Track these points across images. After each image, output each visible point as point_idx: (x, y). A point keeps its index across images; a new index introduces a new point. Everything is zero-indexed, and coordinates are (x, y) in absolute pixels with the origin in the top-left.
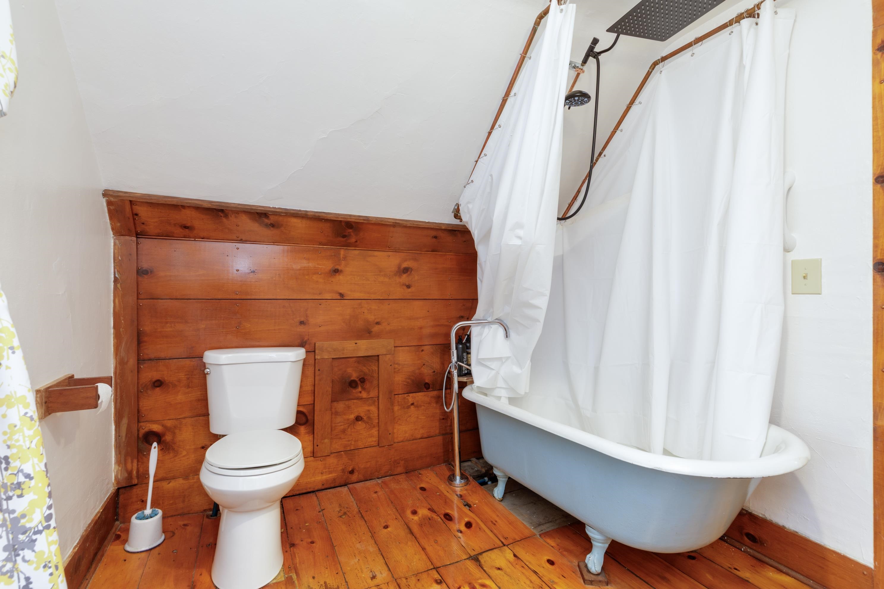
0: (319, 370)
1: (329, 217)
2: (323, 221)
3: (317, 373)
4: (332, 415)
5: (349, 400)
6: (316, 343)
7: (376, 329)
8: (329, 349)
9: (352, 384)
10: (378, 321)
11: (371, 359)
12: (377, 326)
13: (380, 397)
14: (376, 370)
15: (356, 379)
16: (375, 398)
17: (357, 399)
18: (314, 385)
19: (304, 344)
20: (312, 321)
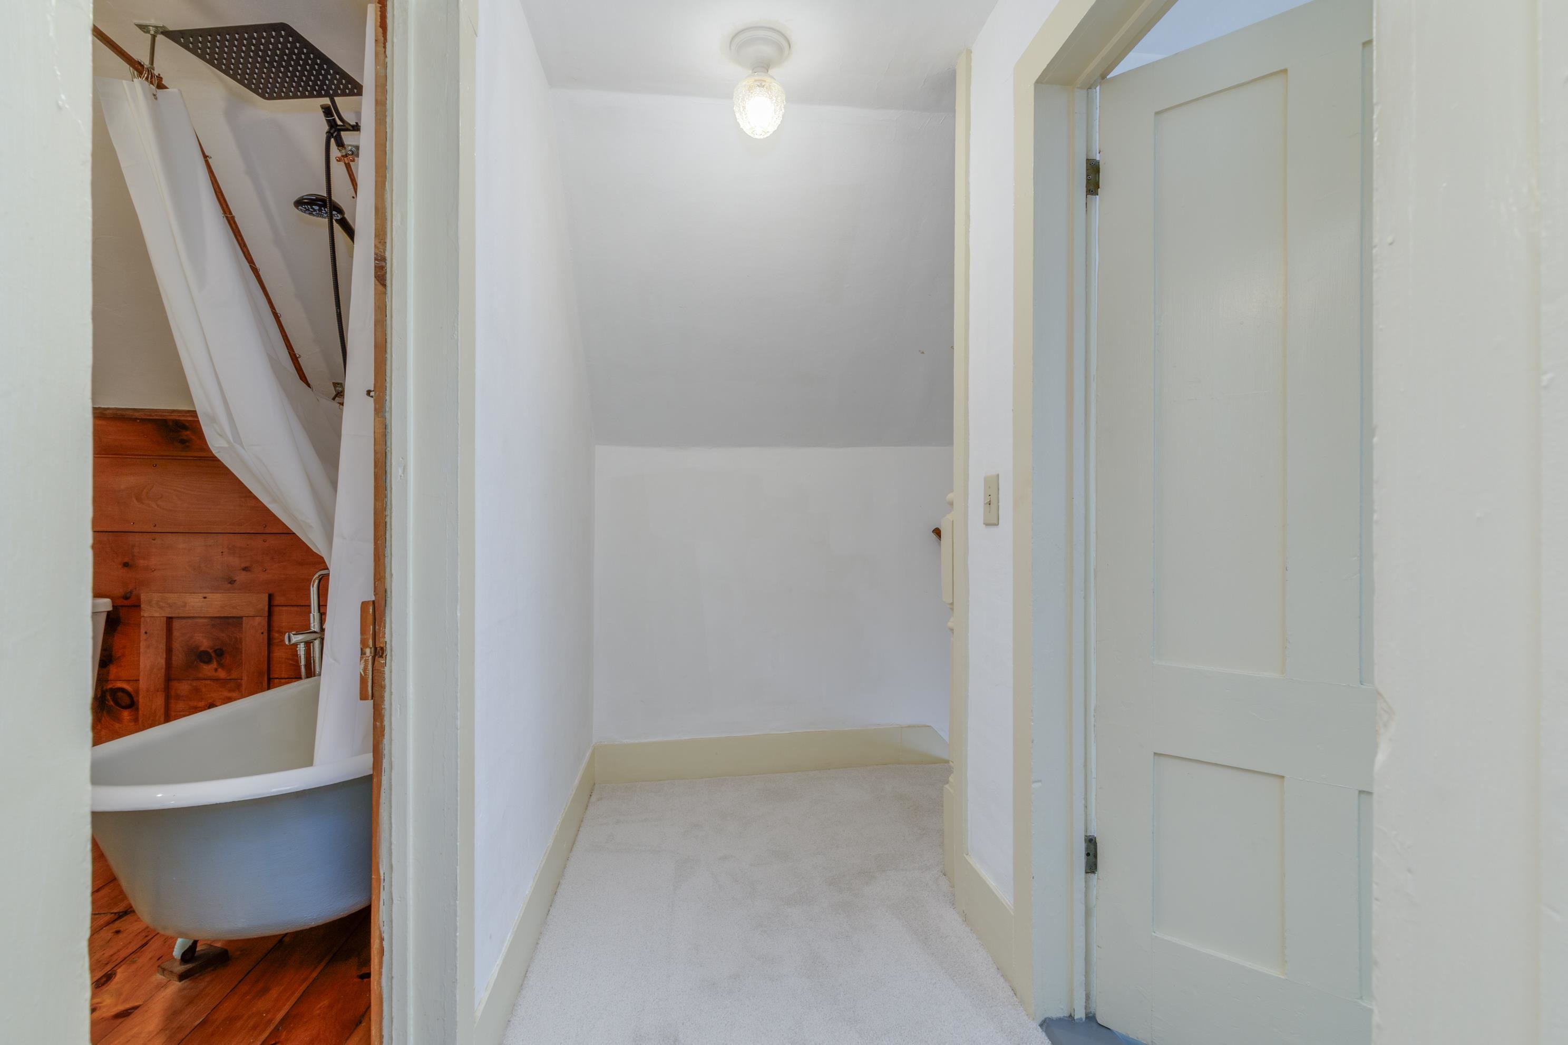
0: (146, 633)
1: (137, 415)
2: (139, 421)
3: (143, 636)
4: (168, 699)
5: (199, 679)
6: (142, 595)
7: (241, 577)
8: (161, 603)
9: (204, 657)
10: (247, 564)
11: (231, 622)
12: (244, 573)
13: (244, 682)
14: (241, 639)
15: (209, 650)
16: (239, 681)
17: (211, 680)
18: (139, 654)
19: (128, 595)
20: (142, 562)
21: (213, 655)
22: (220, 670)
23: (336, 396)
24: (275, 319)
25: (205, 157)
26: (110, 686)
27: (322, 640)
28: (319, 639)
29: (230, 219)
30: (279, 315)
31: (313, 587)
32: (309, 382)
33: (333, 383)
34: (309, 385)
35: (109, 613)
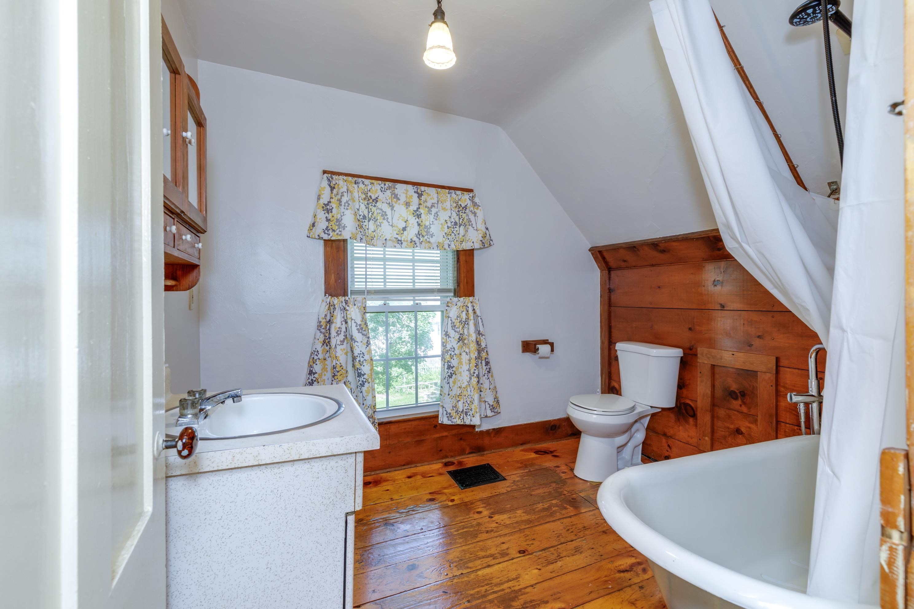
0: (700, 372)
2: (695, 240)
3: (699, 375)
4: (713, 417)
5: (730, 409)
6: (698, 348)
7: (757, 343)
8: (708, 355)
9: (733, 395)
10: (760, 334)
11: (752, 374)
12: (758, 339)
13: (759, 418)
14: (757, 387)
15: (736, 391)
16: (756, 417)
17: (738, 411)
18: (697, 385)
19: (692, 348)
20: (698, 328)
21: (739, 394)
22: (743, 406)
23: (831, 194)
24: (776, 139)
25: (721, 27)
26: (683, 401)
27: (820, 404)
28: (816, 402)
29: (740, 69)
30: (780, 136)
31: (811, 358)
32: (806, 187)
33: (828, 183)
34: (806, 189)
35: (682, 357)
